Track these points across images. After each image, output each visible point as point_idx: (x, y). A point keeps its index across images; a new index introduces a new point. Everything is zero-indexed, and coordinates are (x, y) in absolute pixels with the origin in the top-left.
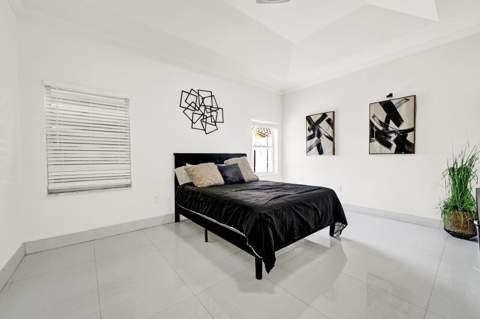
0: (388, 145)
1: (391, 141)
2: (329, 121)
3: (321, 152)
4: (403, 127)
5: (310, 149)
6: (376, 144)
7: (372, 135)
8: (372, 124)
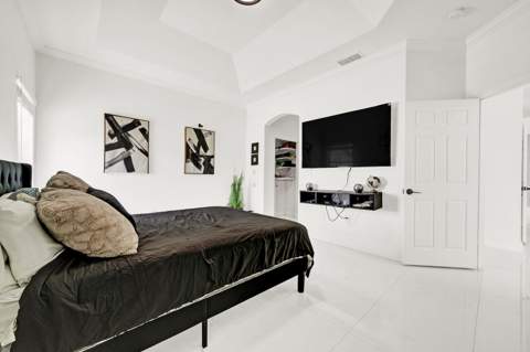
0: (198, 166)
1: (201, 163)
2: (143, 131)
3: (130, 168)
4: (209, 153)
5: (111, 164)
6: (191, 164)
7: (187, 157)
8: (187, 146)
